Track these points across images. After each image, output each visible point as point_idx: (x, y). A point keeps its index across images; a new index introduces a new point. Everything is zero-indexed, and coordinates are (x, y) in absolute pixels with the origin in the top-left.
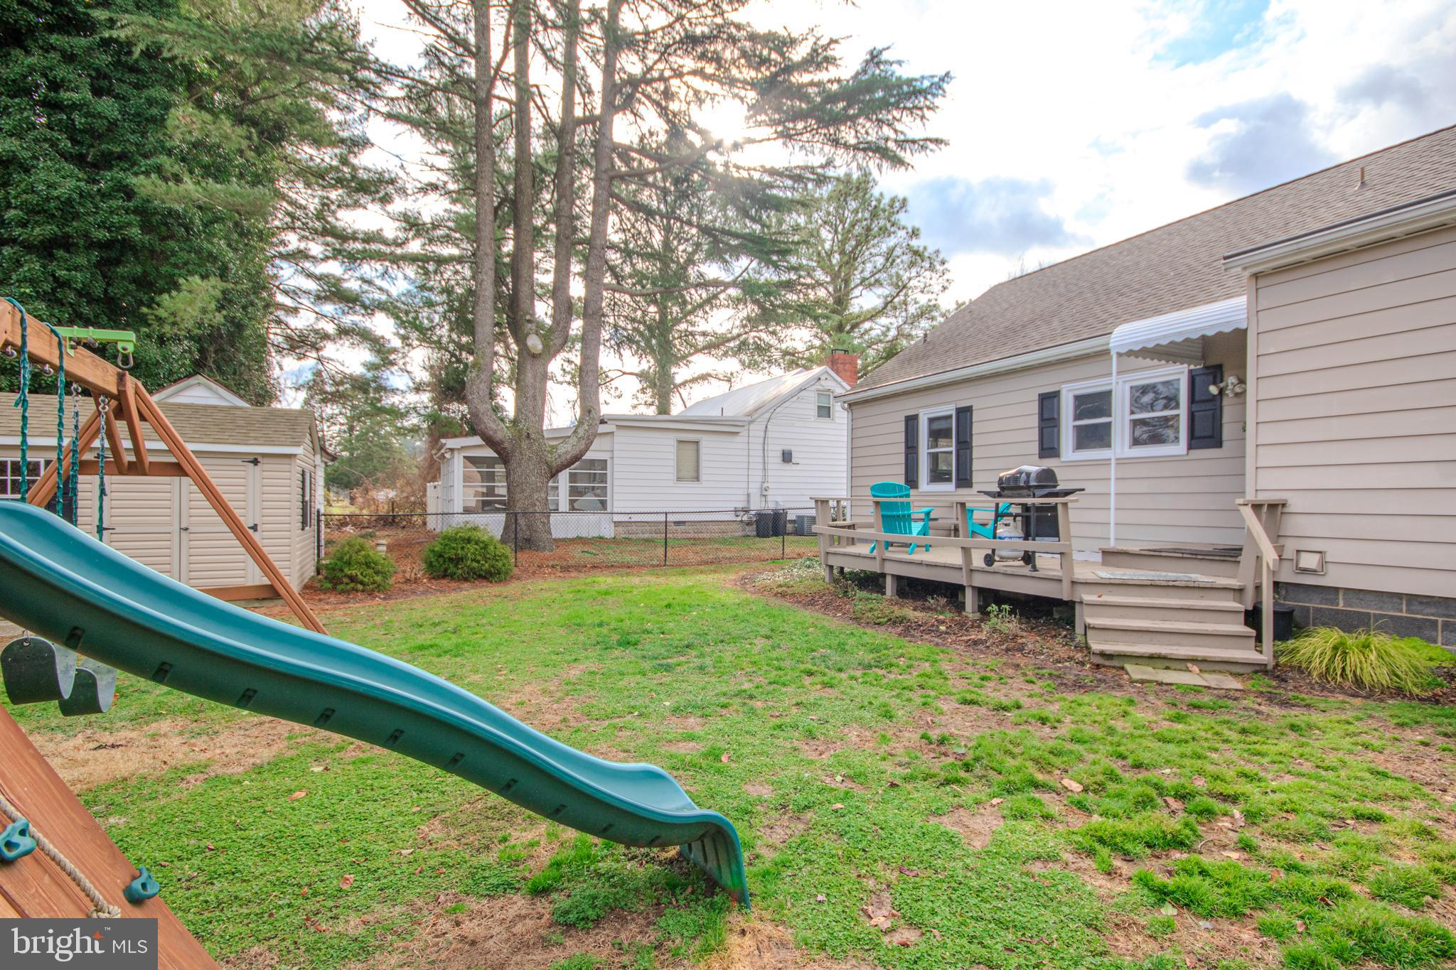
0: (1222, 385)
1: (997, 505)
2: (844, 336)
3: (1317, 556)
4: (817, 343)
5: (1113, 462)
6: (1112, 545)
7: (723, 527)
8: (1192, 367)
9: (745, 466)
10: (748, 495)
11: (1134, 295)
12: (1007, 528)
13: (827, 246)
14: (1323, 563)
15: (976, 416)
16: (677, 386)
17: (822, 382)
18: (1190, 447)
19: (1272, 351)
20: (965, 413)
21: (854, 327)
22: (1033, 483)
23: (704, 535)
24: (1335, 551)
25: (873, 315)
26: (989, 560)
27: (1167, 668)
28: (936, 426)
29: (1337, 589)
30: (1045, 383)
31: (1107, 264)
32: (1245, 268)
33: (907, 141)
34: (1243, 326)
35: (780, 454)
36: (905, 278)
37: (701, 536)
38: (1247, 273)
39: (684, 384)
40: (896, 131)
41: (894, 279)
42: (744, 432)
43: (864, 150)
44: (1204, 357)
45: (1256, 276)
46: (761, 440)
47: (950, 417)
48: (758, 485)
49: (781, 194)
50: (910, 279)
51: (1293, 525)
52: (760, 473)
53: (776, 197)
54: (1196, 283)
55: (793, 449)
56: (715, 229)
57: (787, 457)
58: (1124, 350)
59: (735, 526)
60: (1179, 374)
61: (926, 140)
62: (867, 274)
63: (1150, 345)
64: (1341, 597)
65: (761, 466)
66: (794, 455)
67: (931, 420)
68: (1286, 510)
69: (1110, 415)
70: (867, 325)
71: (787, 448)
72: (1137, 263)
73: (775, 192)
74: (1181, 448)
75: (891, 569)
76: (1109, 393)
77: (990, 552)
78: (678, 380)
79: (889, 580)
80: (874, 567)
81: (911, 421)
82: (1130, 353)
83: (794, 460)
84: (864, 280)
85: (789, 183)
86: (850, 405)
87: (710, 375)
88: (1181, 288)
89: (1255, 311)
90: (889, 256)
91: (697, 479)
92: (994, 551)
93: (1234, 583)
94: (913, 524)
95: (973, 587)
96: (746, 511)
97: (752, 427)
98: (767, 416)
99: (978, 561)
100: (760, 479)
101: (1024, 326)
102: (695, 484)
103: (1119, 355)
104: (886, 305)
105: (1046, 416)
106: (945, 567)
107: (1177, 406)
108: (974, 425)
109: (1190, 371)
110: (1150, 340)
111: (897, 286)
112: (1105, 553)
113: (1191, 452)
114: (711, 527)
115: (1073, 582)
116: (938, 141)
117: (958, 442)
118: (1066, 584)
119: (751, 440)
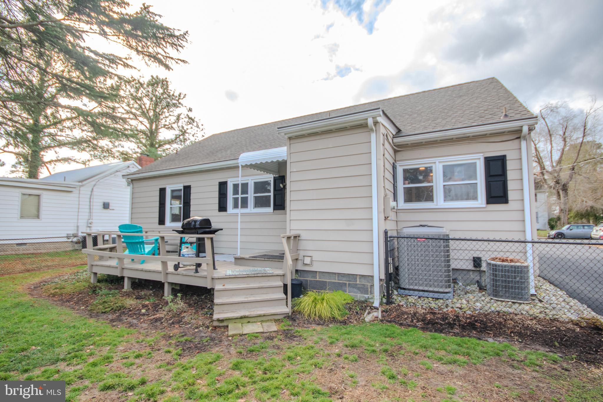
0: (284, 184)
1: (181, 238)
2: (153, 149)
3: (310, 258)
4: (139, 151)
5: (239, 215)
6: (239, 255)
7: (57, 245)
8: (275, 176)
9: (77, 210)
10: (78, 227)
11: (259, 144)
12: (187, 250)
13: (147, 106)
14: (312, 261)
15: (192, 191)
16: (45, 163)
17: (130, 169)
18: (274, 209)
19: (295, 170)
20: (187, 189)
21: (160, 146)
22: (198, 226)
23: (43, 251)
24: (316, 256)
25: (170, 142)
26: (176, 267)
27: (249, 322)
28: (175, 194)
29: (316, 272)
30: (221, 177)
31: (253, 132)
32: (285, 134)
33: (169, 57)
34: (286, 159)
35: (102, 204)
36: (185, 128)
37: (39, 251)
38: (286, 137)
39: (50, 162)
40: (165, 52)
41: (181, 128)
42: (76, 191)
43: (148, 56)
44: (279, 172)
45: (290, 138)
46: (89, 196)
47: (181, 190)
48: (85, 221)
49: (103, 67)
50: (187, 129)
51: (303, 245)
52: (87, 214)
53: (100, 68)
54: (278, 143)
55: (110, 202)
56: (63, 77)
57: (106, 206)
58: (244, 164)
59: (67, 244)
60: (270, 178)
61: (178, 59)
62: (167, 123)
63: (254, 163)
64: (318, 275)
65: (88, 211)
66: (111, 205)
67: (173, 191)
68: (300, 238)
69: (247, 194)
70: (167, 146)
71: (106, 201)
72: (262, 133)
73: (100, 65)
74: (270, 209)
75: (127, 274)
76: (247, 184)
77: (177, 263)
78: (46, 159)
79: (126, 280)
80: (117, 273)
81: (162, 191)
82: (246, 166)
83: (110, 208)
84: (165, 125)
85: (107, 62)
86: (132, 180)
87: (70, 159)
88: (274, 144)
89: (290, 153)
90: (178, 118)
91: (38, 217)
92: (179, 263)
93: (280, 272)
94: (146, 246)
95: (169, 283)
96: (75, 236)
97: (82, 188)
98: (94, 183)
99: (171, 269)
100: (87, 217)
101: (217, 152)
102: (36, 221)
103: (242, 166)
104: (176, 138)
105: (221, 193)
106: (154, 272)
107: (270, 192)
108: (192, 195)
109: (274, 177)
110: (253, 161)
111: (182, 131)
112: (236, 259)
113: (274, 211)
114: (48, 246)
115: (213, 279)
116: (183, 61)
117: (184, 203)
118: (209, 279)
119: (81, 196)
